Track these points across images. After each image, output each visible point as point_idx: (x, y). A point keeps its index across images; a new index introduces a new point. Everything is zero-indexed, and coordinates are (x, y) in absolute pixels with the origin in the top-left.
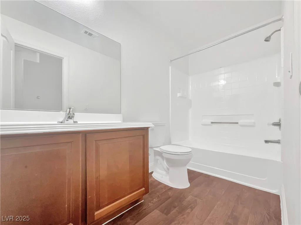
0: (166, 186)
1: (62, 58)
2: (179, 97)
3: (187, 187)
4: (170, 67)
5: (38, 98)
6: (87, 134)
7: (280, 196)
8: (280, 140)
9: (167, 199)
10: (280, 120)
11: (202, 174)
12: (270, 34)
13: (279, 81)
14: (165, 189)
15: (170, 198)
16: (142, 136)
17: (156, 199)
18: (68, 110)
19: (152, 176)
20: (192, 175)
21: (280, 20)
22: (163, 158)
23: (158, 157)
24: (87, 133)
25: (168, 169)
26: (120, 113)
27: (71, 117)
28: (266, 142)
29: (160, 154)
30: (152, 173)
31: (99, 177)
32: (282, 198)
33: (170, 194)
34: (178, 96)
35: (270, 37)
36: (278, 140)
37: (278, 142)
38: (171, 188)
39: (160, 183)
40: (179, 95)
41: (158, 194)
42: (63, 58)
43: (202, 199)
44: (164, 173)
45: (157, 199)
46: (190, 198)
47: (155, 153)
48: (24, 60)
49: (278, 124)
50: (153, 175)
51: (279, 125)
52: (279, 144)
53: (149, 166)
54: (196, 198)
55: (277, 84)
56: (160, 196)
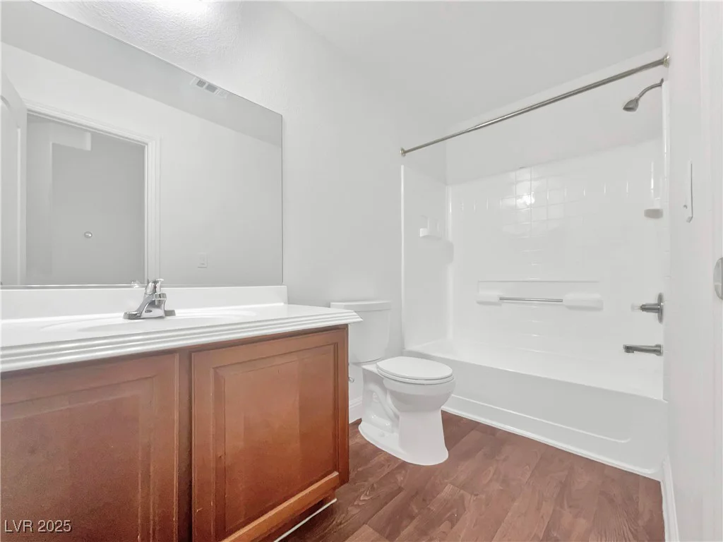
0: (391, 459)
1: (143, 143)
2: (424, 237)
3: (442, 462)
4: (402, 167)
5: (88, 237)
6: (193, 354)
7: (662, 484)
8: (660, 346)
9: (392, 495)
10: (660, 298)
11: (478, 423)
12: (636, 95)
13: (657, 206)
14: (389, 466)
15: (400, 490)
16: (333, 346)
17: (366, 495)
18: (151, 285)
19: (359, 432)
20: (455, 428)
21: (660, 62)
22: (385, 389)
23: (373, 387)
24: (194, 352)
25: (397, 417)
26: (281, 283)
27: (156, 303)
28: (629, 349)
29: (376, 379)
30: (358, 422)
31: (223, 457)
32: (665, 488)
33: (399, 480)
34: (421, 235)
35: (636, 101)
36: (657, 346)
37: (657, 350)
38: (404, 465)
39: (377, 451)
40: (423, 232)
41: (371, 480)
42: (147, 144)
43: (476, 495)
44: (388, 424)
45: (369, 495)
46: (447, 491)
47: (365, 376)
48: (53, 144)
49: (656, 309)
50: (362, 428)
51: (658, 309)
52: (658, 355)
53: (349, 408)
54: (462, 491)
55: (654, 214)
56: (375, 485)
